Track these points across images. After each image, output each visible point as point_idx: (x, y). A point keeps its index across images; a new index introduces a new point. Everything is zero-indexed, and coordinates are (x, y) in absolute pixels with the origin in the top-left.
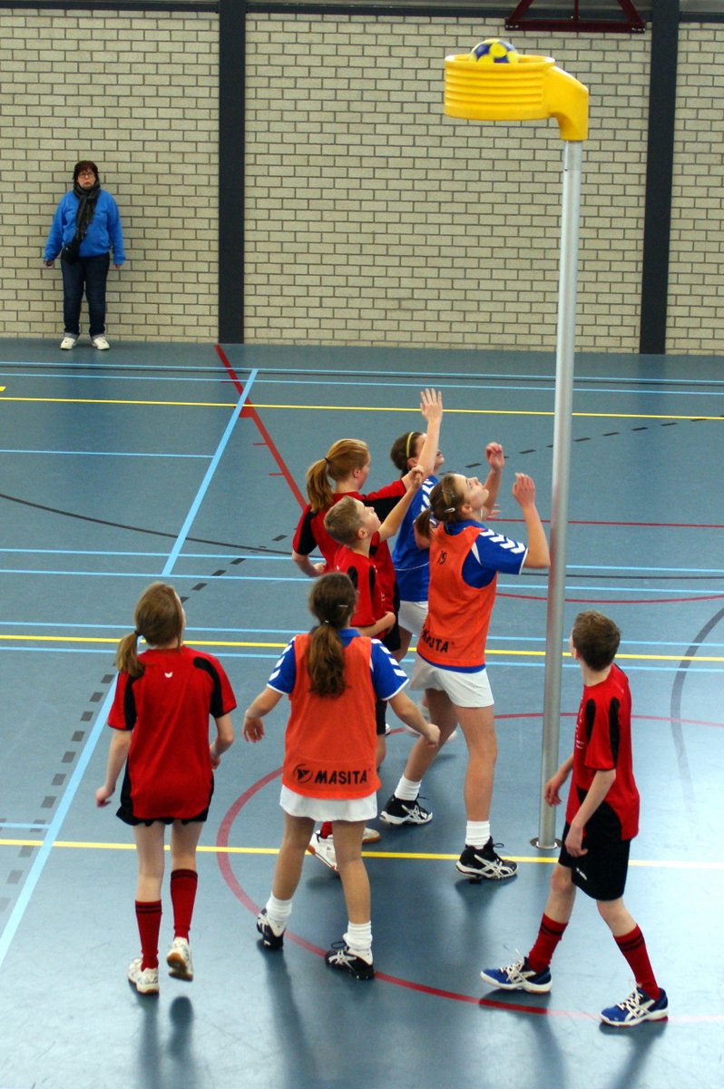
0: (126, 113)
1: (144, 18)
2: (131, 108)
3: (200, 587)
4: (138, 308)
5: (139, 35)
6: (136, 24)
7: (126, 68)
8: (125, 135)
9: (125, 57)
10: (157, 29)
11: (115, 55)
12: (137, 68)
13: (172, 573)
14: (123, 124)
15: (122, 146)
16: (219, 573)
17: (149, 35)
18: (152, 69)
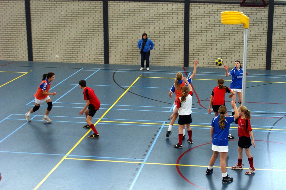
0: (166, 22)
1: (170, 4)
4: (168, 60)
5: (169, 7)
6: (168, 5)
7: (166, 13)
8: (166, 26)
9: (166, 11)
10: (173, 6)
11: (164, 11)
12: (169, 13)
14: (166, 24)
15: (165, 28)
17: (171, 7)
18: (171, 14)
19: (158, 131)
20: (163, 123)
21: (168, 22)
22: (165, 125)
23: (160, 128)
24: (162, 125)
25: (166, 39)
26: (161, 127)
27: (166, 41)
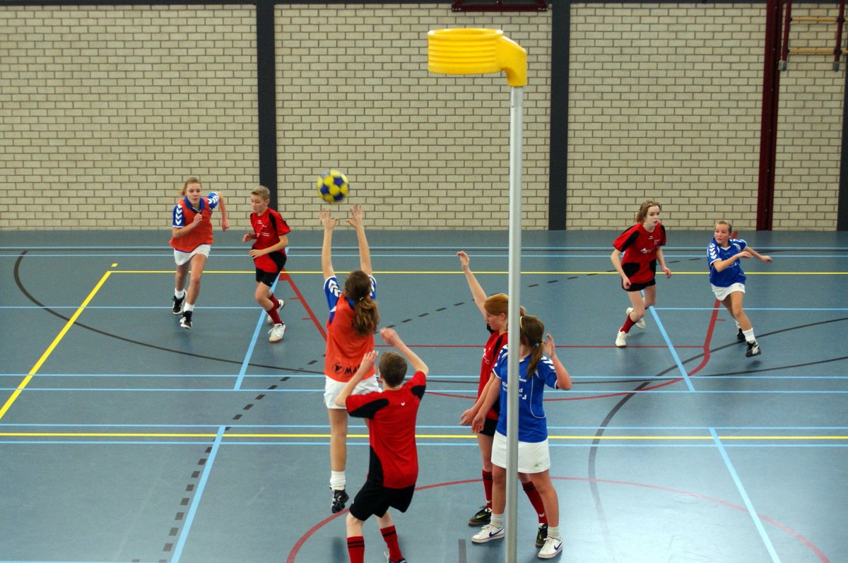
0: (194, 75)
1: (205, 9)
2: (197, 71)
3: (260, 397)
5: (202, 21)
6: (200, 14)
7: (193, 44)
8: (193, 90)
9: (192, 37)
10: (214, 17)
11: (185, 35)
12: (201, 44)
13: (241, 388)
14: (192, 82)
15: (192, 97)
16: (273, 387)
17: (209, 21)
18: (210, 44)
19: (203, 462)
20: (215, 431)
21: (201, 74)
22: (224, 439)
23: (209, 450)
24: (214, 439)
25: (195, 134)
26: (212, 445)
27: (193, 142)
